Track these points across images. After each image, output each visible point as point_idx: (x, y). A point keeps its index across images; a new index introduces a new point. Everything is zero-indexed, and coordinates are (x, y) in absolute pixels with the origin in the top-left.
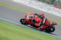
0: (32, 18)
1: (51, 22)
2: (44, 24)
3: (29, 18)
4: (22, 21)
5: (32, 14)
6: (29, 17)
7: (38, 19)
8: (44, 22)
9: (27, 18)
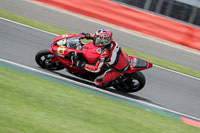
0: (75, 48)
1: (135, 60)
2: (111, 66)
3: (64, 49)
4: (43, 58)
5: (75, 36)
6: (65, 45)
7: (93, 50)
8: (113, 59)
9: (59, 49)
